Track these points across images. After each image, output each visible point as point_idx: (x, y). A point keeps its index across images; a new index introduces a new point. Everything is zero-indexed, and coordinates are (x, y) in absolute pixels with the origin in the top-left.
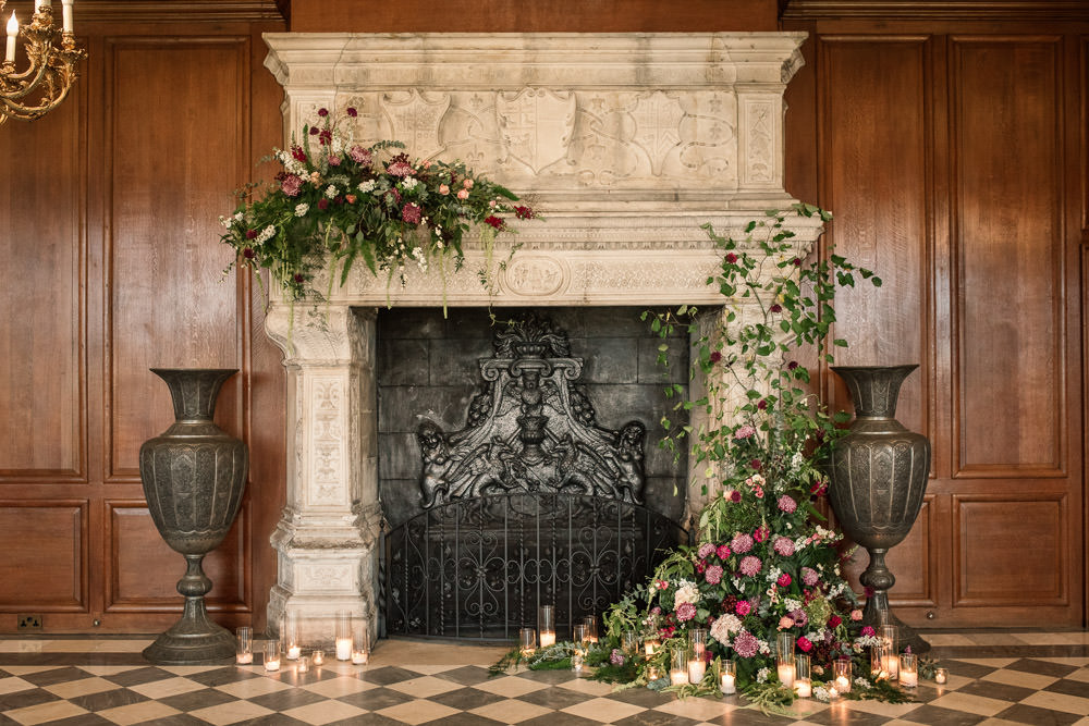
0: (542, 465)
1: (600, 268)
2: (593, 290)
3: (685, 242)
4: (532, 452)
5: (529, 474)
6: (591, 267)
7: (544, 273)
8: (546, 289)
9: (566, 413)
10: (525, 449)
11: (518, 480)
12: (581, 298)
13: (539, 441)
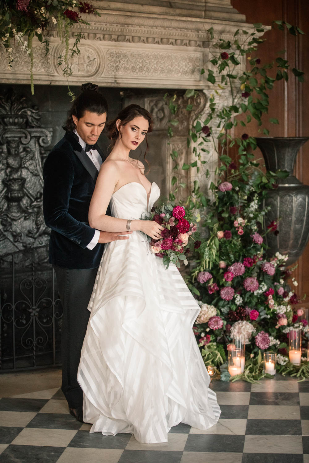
0: (22, 219)
1: (125, 56)
2: (120, 74)
3: (182, 41)
4: (14, 209)
5: (14, 228)
6: (118, 55)
7: (86, 57)
8: (88, 71)
9: (39, 175)
10: (9, 207)
11: (5, 233)
12: (112, 80)
13: (19, 200)
